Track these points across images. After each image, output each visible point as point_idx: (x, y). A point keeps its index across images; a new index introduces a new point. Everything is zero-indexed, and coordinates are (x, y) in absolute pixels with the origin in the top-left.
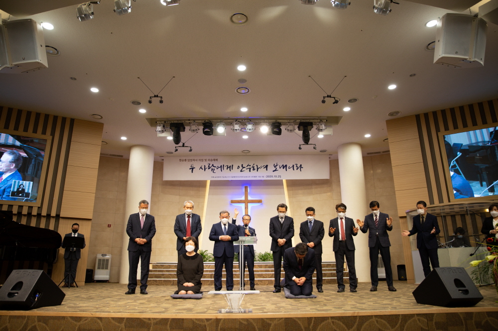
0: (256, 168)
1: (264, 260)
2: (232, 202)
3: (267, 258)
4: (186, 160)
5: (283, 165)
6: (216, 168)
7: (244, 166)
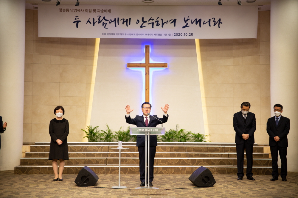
0: (160, 22)
1: (168, 140)
2: (130, 65)
3: (172, 137)
4: (68, 10)
5: (196, 19)
6: (108, 22)
7: (144, 20)
